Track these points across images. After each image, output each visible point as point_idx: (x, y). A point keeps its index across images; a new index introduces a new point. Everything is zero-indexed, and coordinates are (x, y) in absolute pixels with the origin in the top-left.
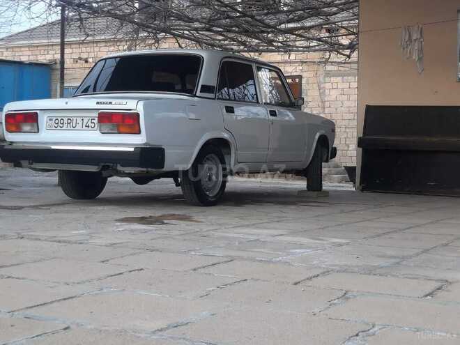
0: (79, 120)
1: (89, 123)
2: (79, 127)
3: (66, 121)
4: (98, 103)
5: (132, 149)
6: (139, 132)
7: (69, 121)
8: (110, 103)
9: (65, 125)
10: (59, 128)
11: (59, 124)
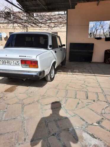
0: (12, 62)
1: (17, 63)
2: (12, 64)
3: (6, 62)
4: (20, 56)
5: (36, 74)
6: (38, 67)
7: (8, 62)
8: (25, 56)
9: (7, 63)
10: (4, 64)
11: (4, 63)
